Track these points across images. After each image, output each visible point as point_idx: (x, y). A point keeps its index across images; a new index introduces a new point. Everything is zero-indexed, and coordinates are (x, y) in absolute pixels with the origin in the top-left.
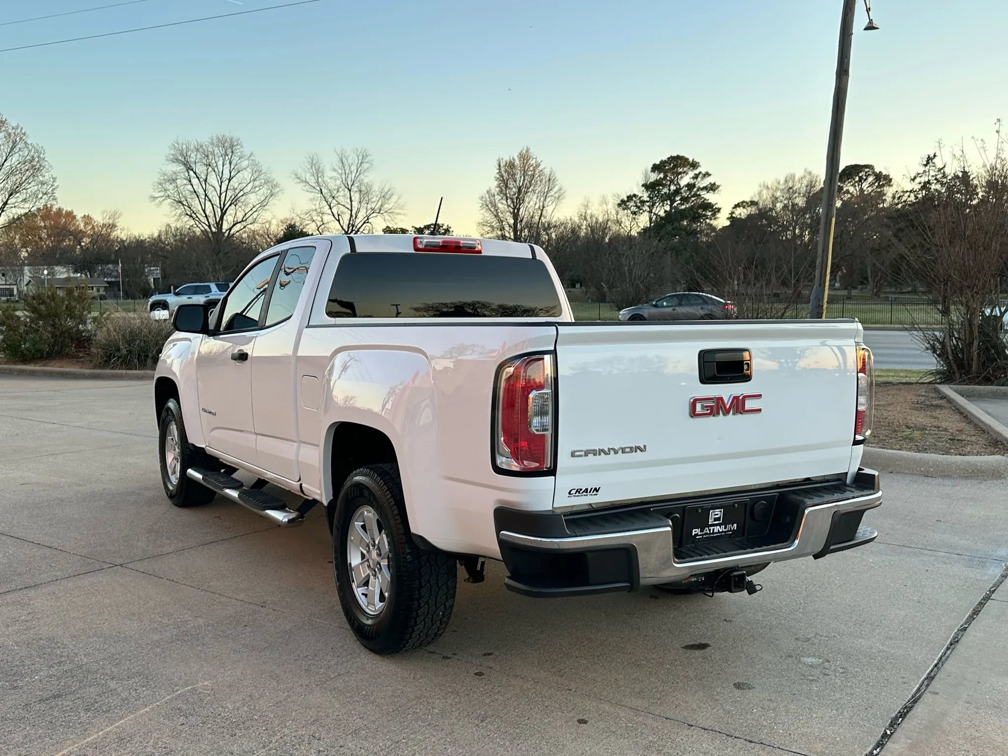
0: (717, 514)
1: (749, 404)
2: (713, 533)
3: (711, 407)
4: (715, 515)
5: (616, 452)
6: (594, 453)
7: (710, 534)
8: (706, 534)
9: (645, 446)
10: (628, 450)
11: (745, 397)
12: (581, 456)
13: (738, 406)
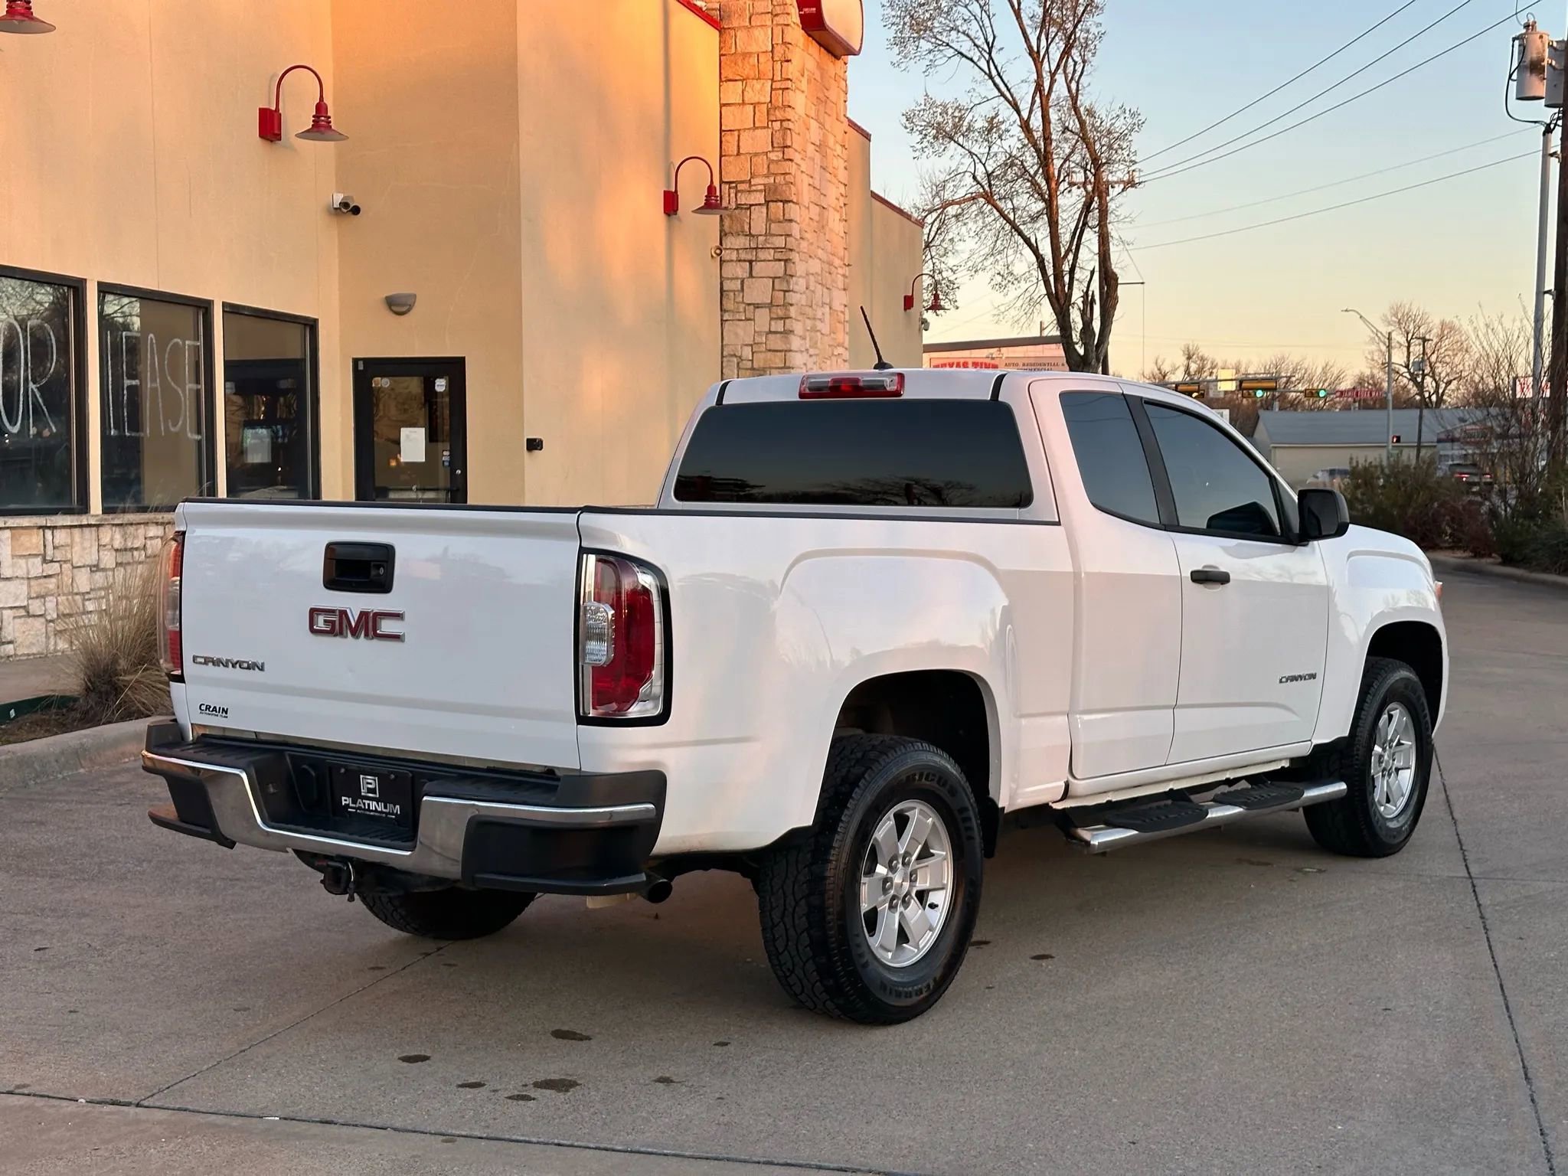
0: (371, 784)
1: (387, 626)
2: (369, 810)
3: (333, 622)
4: (368, 783)
5: (234, 666)
6: (217, 662)
7: (364, 809)
8: (360, 808)
9: (263, 664)
10: (245, 665)
11: (376, 615)
12: (200, 663)
13: (368, 625)
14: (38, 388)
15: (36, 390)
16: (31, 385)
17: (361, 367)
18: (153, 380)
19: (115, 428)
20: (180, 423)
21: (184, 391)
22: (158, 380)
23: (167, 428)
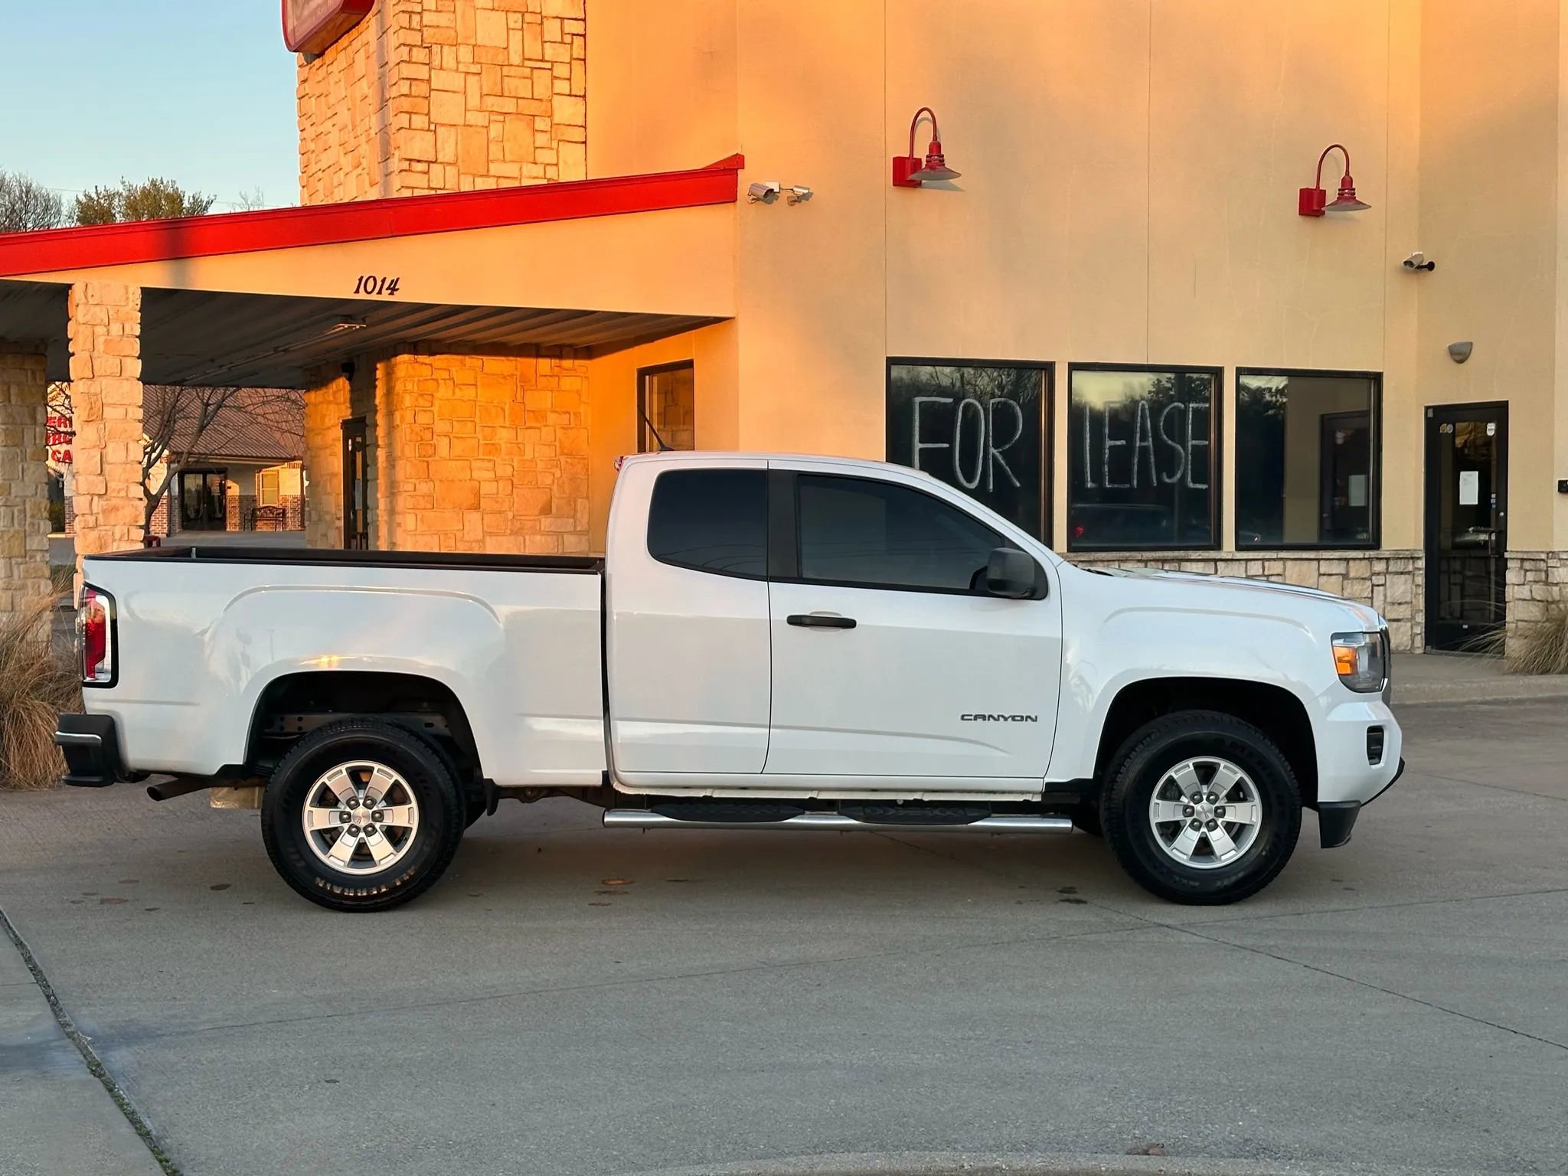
14: (1000, 453)
15: (998, 454)
16: (992, 450)
17: (1430, 415)
18: (1143, 438)
19: (1092, 481)
20: (1179, 475)
21: (1185, 447)
22: (1150, 439)
23: (1159, 479)
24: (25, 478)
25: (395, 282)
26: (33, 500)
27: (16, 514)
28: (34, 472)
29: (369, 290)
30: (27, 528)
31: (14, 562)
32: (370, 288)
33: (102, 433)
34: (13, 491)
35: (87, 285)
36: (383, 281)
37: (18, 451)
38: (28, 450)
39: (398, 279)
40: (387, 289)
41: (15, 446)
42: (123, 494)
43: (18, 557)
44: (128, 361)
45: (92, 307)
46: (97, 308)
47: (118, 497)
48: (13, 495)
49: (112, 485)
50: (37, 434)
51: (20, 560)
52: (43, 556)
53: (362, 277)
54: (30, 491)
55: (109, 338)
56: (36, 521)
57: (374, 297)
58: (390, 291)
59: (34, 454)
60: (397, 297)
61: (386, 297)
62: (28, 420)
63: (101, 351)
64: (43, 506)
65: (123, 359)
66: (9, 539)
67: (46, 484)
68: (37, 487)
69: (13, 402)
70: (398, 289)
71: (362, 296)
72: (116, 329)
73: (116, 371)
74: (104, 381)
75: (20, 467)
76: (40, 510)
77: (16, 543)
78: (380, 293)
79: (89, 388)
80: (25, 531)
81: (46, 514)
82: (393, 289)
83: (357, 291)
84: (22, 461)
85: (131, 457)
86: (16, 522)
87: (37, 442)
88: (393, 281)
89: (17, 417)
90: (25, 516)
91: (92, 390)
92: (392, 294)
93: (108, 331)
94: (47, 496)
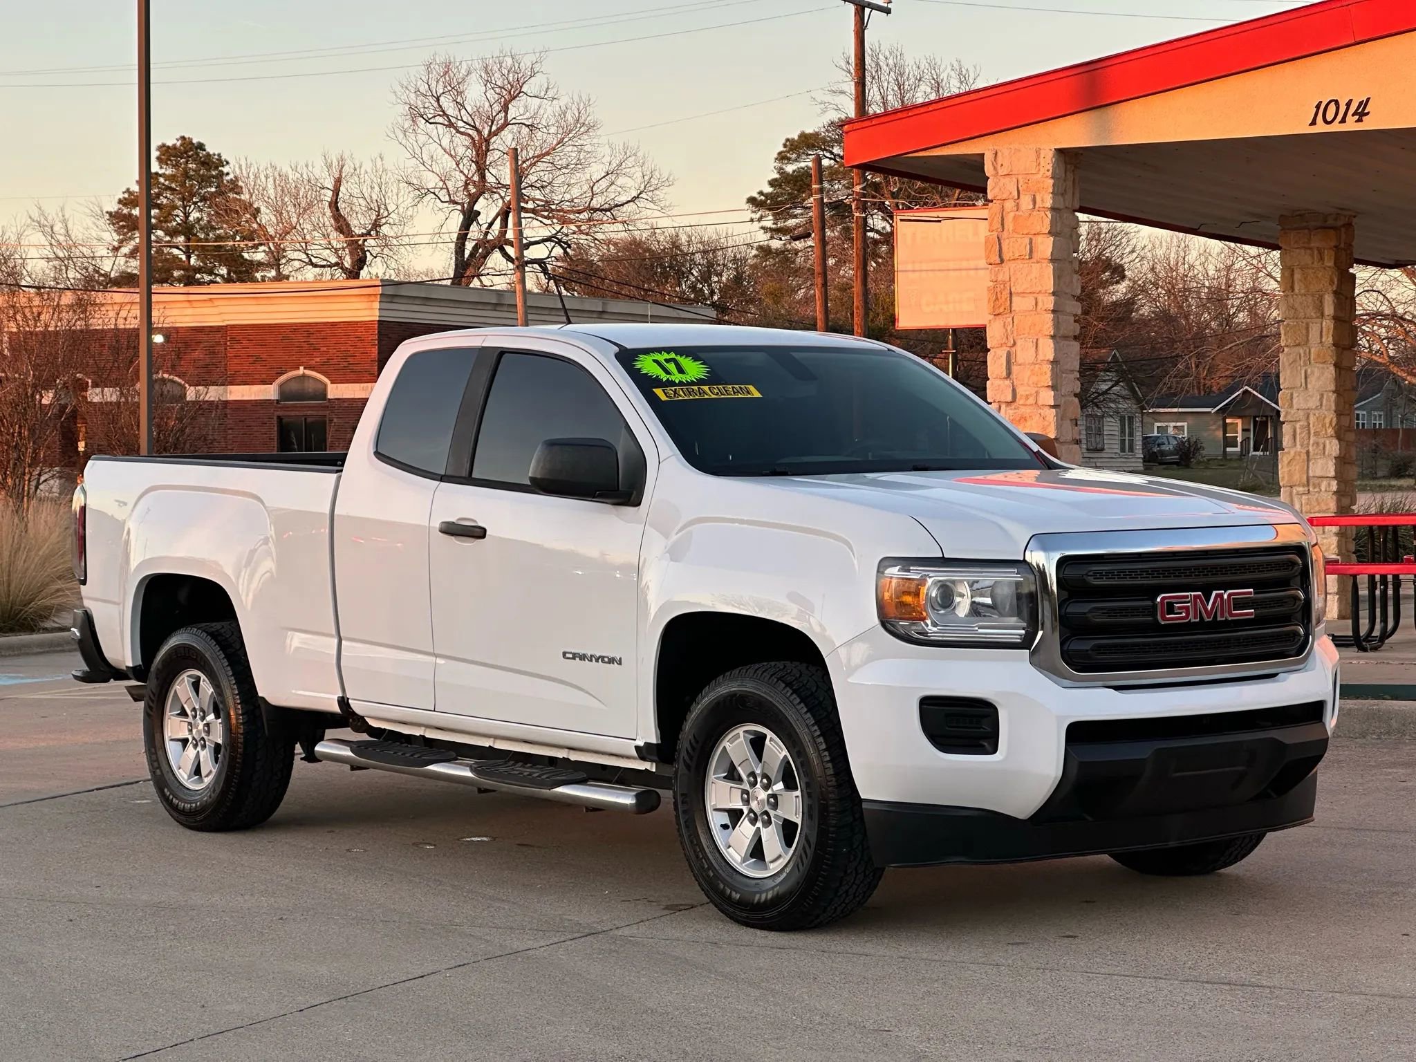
24: (1309, 386)
25: (1364, 104)
26: (1317, 412)
27: (1298, 431)
28: (1319, 378)
29: (1329, 118)
30: (1311, 449)
31: (1295, 491)
32: (1330, 116)
33: (1009, 329)
34: (1295, 401)
35: (996, 154)
36: (1348, 104)
37: (1302, 351)
38: (1312, 350)
39: (1368, 99)
40: (1353, 115)
41: (1298, 345)
42: (1031, 401)
43: (1299, 485)
44: (1039, 240)
45: (1001, 178)
46: (1007, 180)
47: (1026, 405)
48: (1295, 406)
49: (1020, 391)
50: (1324, 329)
51: (1301, 489)
52: (1329, 484)
53: (1320, 103)
54: (1313, 403)
55: (1017, 213)
56: (1321, 441)
57: (1336, 127)
58: (1357, 117)
59: (1318, 355)
60: (1368, 124)
61: (1351, 125)
62: (1311, 312)
63: (1011, 229)
64: (1327, 421)
65: (1034, 238)
66: (1289, 462)
67: (1334, 392)
68: (1322, 395)
69: (1296, 291)
70: (1368, 113)
71: (1321, 128)
72: (1026, 202)
73: (1024, 253)
74: (1012, 265)
75: (1303, 372)
76: (1324, 425)
77: (1297, 467)
78: (1343, 121)
79: (996, 275)
80: (1308, 453)
81: (1330, 431)
82: (1361, 114)
83: (1313, 123)
84: (1305, 365)
85: (1040, 357)
86: (1298, 443)
87: (1323, 340)
88: (1361, 103)
89: (1299, 309)
90: (1309, 433)
91: (1000, 278)
92: (1359, 120)
93: (1018, 205)
94: (1333, 407)
